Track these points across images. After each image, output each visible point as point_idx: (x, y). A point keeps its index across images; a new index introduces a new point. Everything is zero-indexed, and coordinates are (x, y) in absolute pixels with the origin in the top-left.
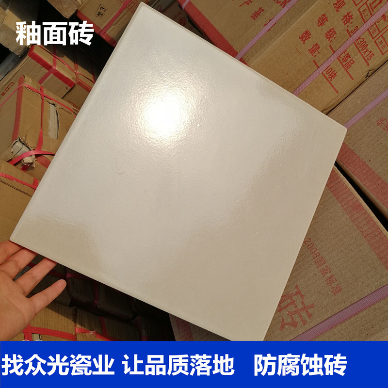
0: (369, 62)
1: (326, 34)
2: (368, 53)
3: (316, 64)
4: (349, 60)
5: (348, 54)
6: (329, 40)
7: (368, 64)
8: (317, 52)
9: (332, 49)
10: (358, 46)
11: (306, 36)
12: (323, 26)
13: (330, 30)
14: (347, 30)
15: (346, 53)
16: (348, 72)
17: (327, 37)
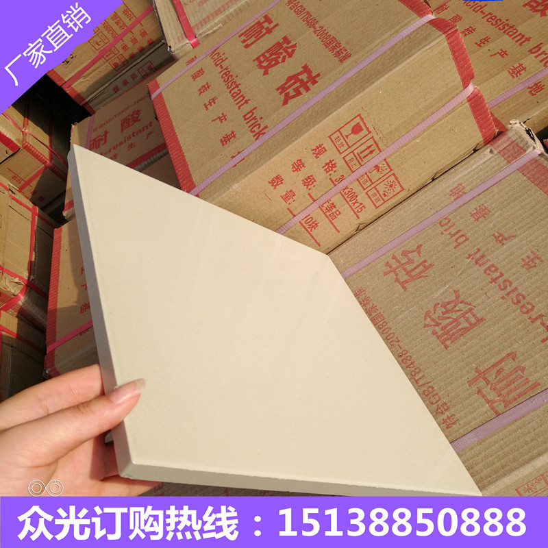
0: (359, 214)
1: (303, 180)
2: (357, 205)
3: (291, 212)
4: (334, 210)
5: (333, 204)
6: (307, 188)
7: (358, 217)
8: (291, 200)
9: (311, 197)
10: (346, 196)
11: (277, 181)
12: (299, 172)
13: (308, 177)
14: (330, 179)
15: (331, 202)
16: (332, 224)
17: (304, 183)
